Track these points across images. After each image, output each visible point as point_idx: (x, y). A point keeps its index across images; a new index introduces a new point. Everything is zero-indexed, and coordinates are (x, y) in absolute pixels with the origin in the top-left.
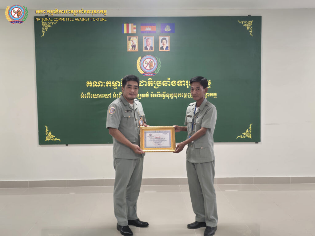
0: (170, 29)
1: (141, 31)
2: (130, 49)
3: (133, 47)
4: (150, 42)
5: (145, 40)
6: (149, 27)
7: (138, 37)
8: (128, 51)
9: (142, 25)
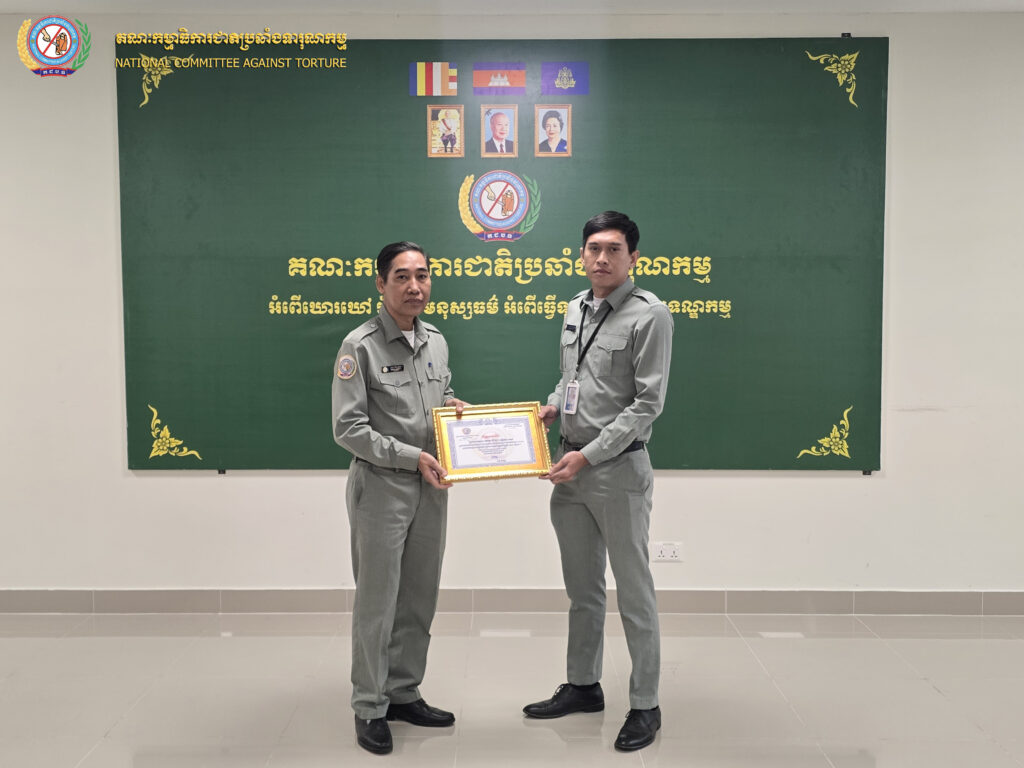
0: (573, 83)
1: (475, 88)
2: (435, 147)
3: (445, 142)
4: (503, 125)
5: (489, 117)
6: (502, 76)
7: (462, 110)
8: (430, 156)
9: (479, 67)
